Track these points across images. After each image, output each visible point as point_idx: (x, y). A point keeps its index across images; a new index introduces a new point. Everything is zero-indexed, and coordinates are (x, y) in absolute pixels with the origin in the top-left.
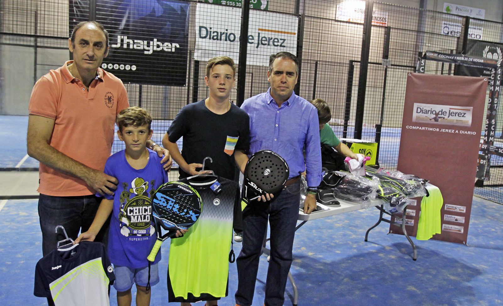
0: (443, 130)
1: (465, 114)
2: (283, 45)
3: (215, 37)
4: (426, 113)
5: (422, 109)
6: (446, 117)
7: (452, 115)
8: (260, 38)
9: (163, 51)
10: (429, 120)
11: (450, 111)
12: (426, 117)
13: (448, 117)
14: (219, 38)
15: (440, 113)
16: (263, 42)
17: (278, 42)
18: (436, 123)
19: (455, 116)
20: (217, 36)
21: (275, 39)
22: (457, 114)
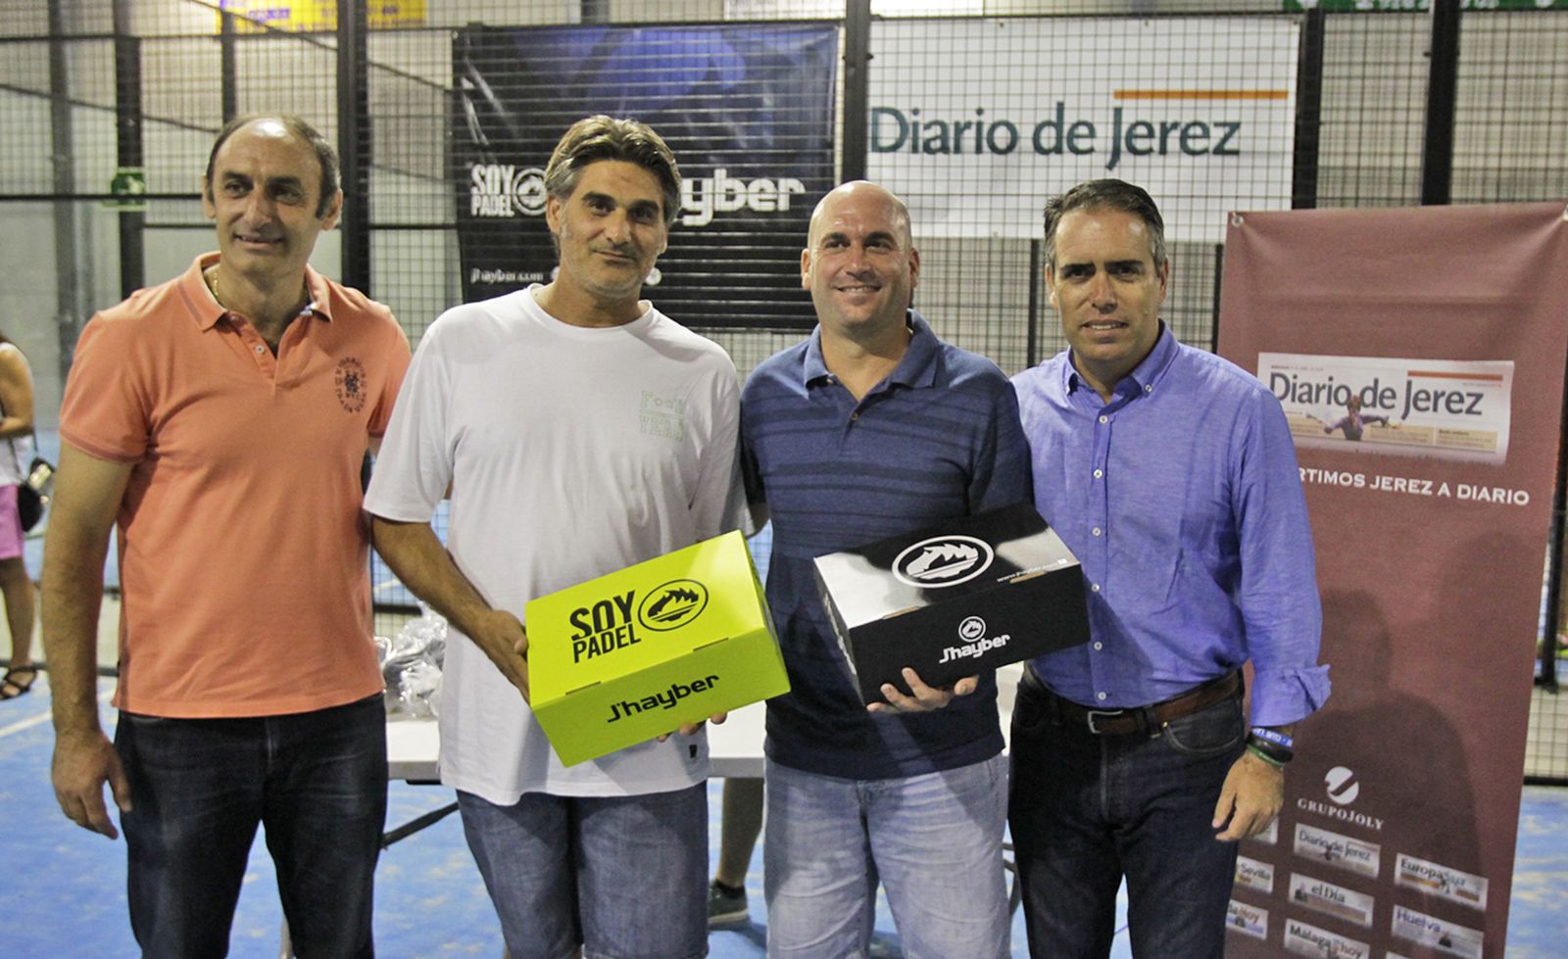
0: (1384, 483)
1: (1479, 397)
2: (1230, 145)
3: (937, 144)
4: (1310, 401)
5: (1291, 381)
6: (1394, 417)
7: (1421, 404)
8: (1124, 129)
9: (747, 211)
10: (1322, 433)
11: (1409, 384)
12: (1309, 416)
13: (1404, 417)
14: (951, 144)
15: (1368, 397)
16: (1141, 144)
17: (1206, 135)
18: (1352, 445)
19: (1435, 410)
20: (944, 137)
21: (1189, 126)
22: (1442, 402)
